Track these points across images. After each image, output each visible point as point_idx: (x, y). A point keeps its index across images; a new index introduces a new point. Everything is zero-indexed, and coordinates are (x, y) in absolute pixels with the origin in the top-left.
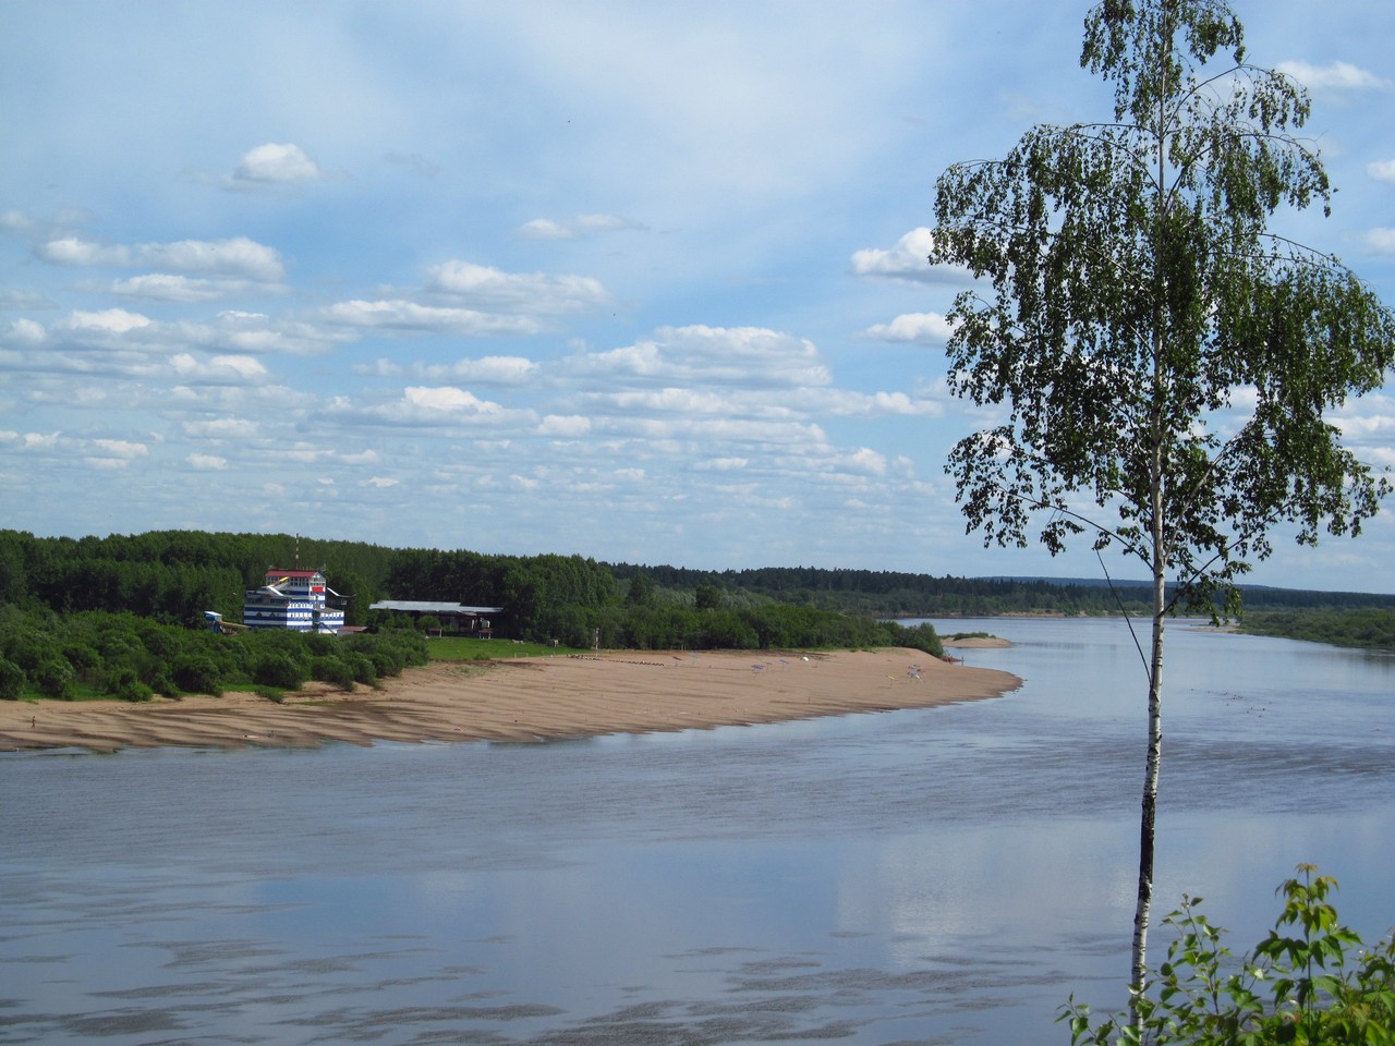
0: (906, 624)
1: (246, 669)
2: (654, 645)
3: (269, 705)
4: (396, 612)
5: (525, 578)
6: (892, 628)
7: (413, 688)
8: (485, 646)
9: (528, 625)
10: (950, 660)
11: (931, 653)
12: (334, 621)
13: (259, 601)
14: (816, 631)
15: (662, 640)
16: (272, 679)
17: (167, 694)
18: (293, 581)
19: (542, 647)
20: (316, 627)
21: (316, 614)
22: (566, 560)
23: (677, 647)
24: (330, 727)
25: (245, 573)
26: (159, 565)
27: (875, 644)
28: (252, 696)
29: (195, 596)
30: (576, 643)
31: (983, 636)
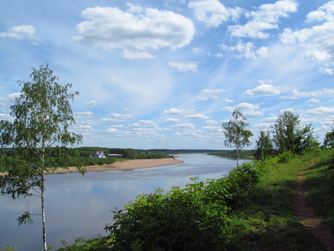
0: (170, 155)
1: (97, 162)
2: (141, 159)
3: (100, 167)
4: (111, 156)
5: (126, 151)
6: (168, 156)
7: (115, 164)
8: (122, 159)
9: (127, 157)
10: (175, 159)
11: (173, 158)
12: (104, 157)
13: (96, 155)
14: (160, 156)
15: (142, 158)
16: (100, 163)
17: (89, 166)
18: (99, 152)
19: (128, 159)
20: (102, 158)
21: (102, 156)
22: (130, 149)
23: (144, 159)
24: (108, 169)
25: (93, 151)
26: (83, 151)
27: (167, 158)
28: (98, 166)
29: (88, 154)
30: (132, 159)
31: (178, 156)
